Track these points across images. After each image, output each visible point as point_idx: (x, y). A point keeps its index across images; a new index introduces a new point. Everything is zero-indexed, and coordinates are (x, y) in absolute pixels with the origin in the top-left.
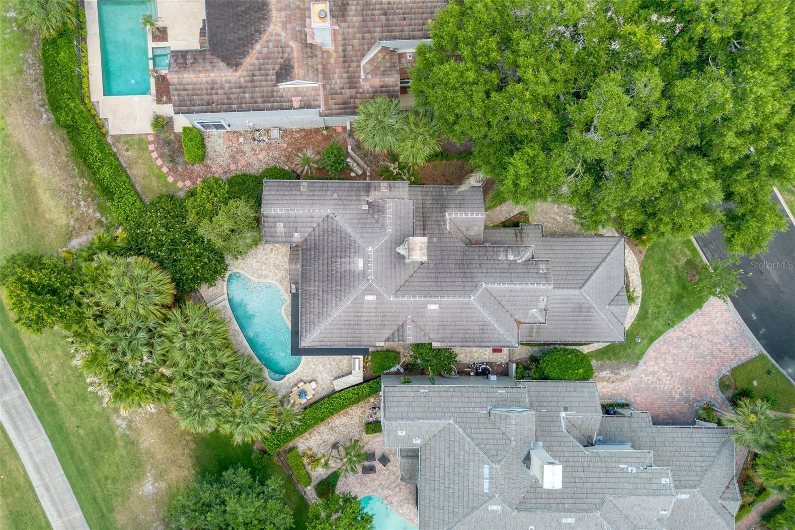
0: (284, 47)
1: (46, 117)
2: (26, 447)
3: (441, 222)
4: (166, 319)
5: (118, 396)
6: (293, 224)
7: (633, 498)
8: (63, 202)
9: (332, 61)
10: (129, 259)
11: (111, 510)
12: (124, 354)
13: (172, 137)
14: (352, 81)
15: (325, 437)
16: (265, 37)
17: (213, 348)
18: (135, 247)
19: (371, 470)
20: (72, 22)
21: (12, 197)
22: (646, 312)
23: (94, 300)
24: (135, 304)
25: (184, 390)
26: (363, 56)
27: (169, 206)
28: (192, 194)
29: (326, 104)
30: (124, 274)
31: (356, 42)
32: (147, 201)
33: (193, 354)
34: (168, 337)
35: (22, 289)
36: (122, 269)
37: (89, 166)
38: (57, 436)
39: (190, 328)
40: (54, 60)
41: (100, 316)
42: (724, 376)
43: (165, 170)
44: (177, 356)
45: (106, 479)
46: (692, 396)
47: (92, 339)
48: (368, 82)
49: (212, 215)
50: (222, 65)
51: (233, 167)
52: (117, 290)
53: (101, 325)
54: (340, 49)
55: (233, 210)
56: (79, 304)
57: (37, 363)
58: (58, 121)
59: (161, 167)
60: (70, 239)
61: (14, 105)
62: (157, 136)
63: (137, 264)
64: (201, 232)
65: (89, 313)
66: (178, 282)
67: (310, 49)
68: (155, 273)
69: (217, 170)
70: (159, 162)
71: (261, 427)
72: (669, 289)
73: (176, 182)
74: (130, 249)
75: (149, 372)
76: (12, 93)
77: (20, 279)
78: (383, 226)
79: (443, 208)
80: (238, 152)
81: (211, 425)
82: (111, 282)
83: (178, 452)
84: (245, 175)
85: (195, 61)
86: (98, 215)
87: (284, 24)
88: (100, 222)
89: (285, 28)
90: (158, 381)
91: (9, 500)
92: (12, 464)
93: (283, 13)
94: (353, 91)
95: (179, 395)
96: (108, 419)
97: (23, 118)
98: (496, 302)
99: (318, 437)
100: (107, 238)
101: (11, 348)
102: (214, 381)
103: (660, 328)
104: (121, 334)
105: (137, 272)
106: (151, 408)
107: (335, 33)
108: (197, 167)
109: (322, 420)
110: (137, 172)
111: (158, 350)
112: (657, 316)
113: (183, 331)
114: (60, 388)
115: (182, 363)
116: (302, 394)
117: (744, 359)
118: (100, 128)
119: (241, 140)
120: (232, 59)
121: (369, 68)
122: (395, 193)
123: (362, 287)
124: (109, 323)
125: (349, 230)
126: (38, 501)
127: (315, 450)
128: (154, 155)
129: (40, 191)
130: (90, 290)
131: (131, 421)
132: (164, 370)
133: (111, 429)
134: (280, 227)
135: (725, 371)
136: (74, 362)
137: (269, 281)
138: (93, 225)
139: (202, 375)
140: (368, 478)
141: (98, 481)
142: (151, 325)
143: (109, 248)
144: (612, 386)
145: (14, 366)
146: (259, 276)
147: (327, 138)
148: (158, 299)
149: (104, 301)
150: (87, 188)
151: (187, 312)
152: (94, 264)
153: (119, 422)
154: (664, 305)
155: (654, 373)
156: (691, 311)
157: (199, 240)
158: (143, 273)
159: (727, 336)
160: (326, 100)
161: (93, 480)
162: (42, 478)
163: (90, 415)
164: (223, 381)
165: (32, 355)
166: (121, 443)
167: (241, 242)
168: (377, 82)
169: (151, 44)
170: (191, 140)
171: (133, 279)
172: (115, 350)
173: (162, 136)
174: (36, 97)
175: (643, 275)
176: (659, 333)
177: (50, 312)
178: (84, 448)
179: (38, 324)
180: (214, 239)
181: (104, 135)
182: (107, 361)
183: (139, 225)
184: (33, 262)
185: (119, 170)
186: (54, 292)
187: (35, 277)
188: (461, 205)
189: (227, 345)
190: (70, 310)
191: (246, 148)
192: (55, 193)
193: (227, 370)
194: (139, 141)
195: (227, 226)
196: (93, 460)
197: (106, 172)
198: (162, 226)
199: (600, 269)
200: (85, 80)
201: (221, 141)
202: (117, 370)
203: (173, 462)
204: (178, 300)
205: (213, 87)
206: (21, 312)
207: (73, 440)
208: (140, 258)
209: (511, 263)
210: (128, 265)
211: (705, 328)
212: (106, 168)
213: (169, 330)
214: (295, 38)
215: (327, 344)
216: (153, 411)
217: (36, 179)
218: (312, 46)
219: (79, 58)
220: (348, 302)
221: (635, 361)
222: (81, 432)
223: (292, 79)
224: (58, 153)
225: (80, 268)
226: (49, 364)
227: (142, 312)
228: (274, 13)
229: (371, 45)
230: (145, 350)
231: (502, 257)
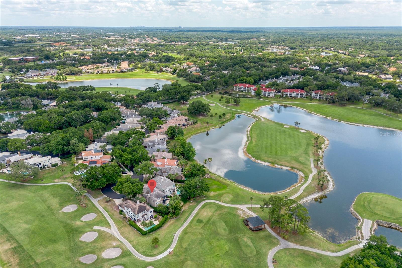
21: (173, 225)
181: (160, 223)
196: (192, 208)
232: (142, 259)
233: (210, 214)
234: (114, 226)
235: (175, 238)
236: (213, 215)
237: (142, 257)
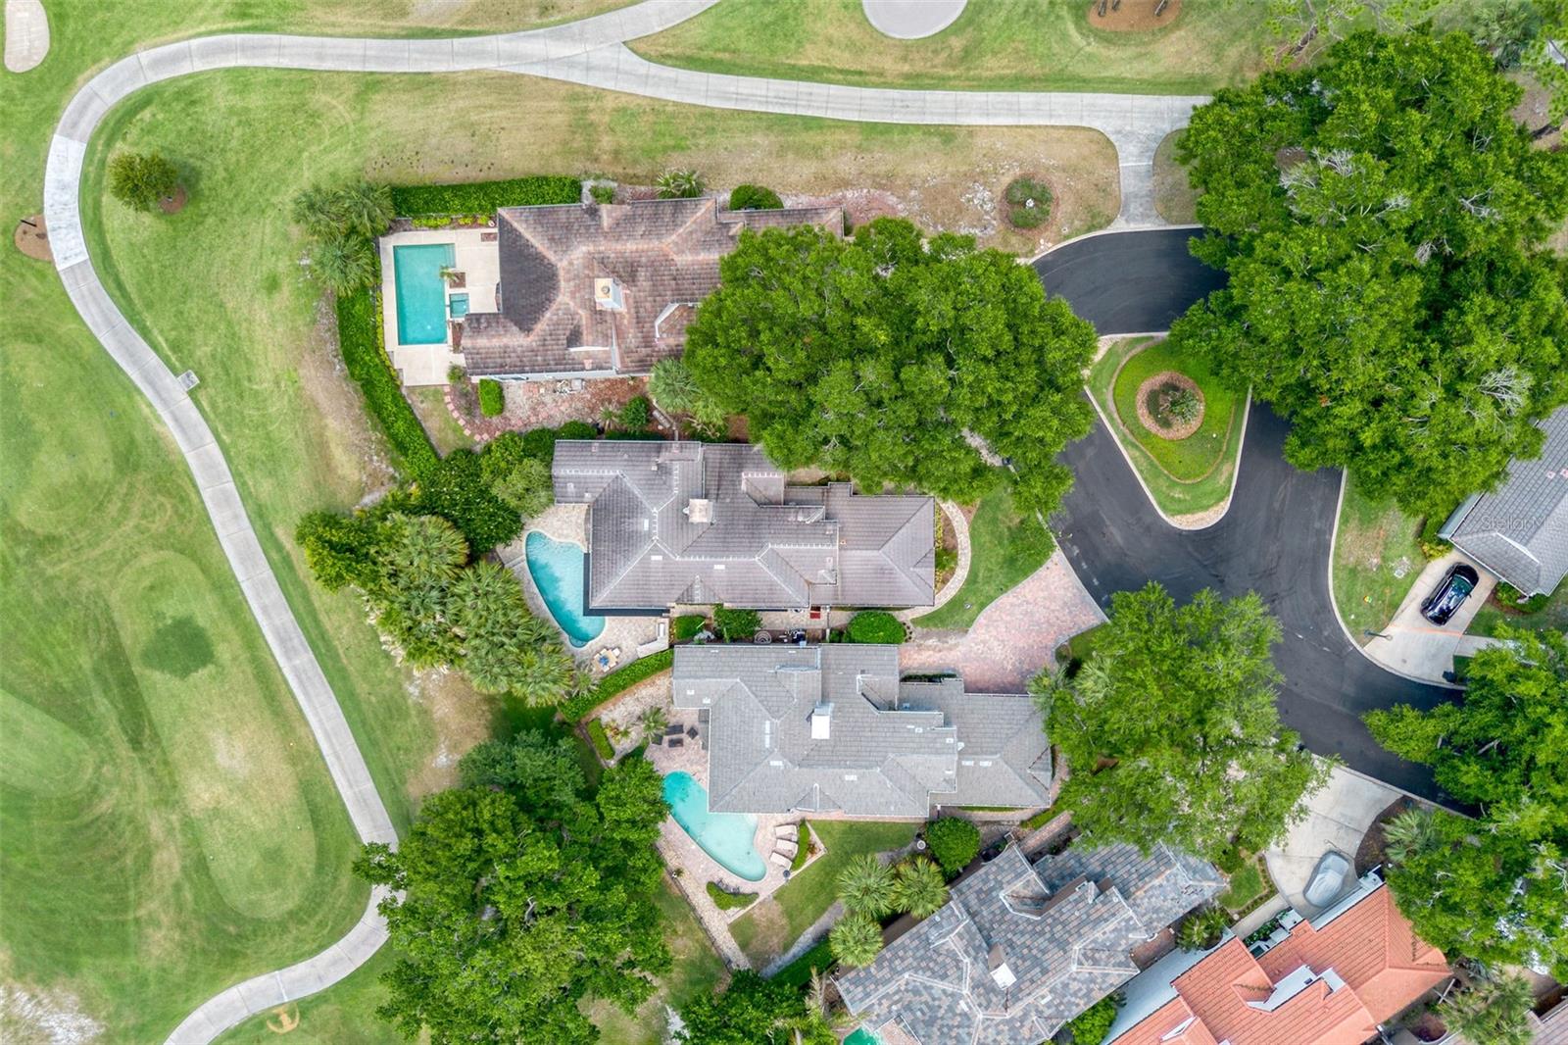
0: (573, 316)
1: (340, 367)
2: (317, 714)
3: (736, 482)
4: (459, 579)
5: (411, 655)
6: (583, 485)
7: (915, 756)
8: (355, 457)
9: (626, 322)
10: (423, 518)
11: (404, 782)
12: (417, 612)
13: (469, 388)
14: (647, 341)
15: (630, 708)
16: (554, 307)
17: (505, 607)
18: (429, 506)
19: (678, 743)
20: (369, 281)
21: (304, 452)
22: (976, 575)
23: (389, 559)
24: (429, 563)
25: (476, 649)
26: (656, 317)
27: (463, 464)
28: (488, 450)
29: (622, 362)
30: (418, 533)
31: (648, 305)
32: (444, 456)
33: (485, 613)
34: (459, 596)
35: (324, 548)
36: (417, 528)
37: (383, 421)
38: (348, 702)
39: (482, 588)
40: (349, 313)
41: (394, 575)
42: (1062, 646)
43: (461, 422)
44: (469, 615)
45: (399, 749)
46: (1026, 667)
47: (386, 598)
48: (664, 341)
49: (504, 474)
50: (515, 329)
51: (533, 419)
52: (411, 549)
53: (396, 584)
54: (633, 311)
55: (527, 470)
56: (375, 563)
57: (328, 626)
58: (352, 374)
59: (457, 420)
60: (362, 496)
61: (307, 357)
62: (453, 388)
63: (431, 523)
64: (494, 491)
65: (383, 571)
66: (471, 542)
67: (598, 315)
68: (448, 533)
69: (516, 424)
70: (456, 414)
71: (554, 688)
72: (1002, 552)
73: (473, 435)
74: (424, 508)
75: (442, 632)
76: (305, 344)
77: (319, 538)
78: (670, 488)
79: (740, 467)
80: (538, 404)
81: (503, 686)
82: (405, 541)
83: (473, 722)
84: (543, 430)
85: (489, 325)
86: (391, 470)
87: (573, 295)
88: (393, 478)
89: (573, 297)
90: (451, 640)
91: (299, 768)
92: (301, 731)
93: (572, 283)
94: (649, 350)
95: (471, 655)
96: (400, 687)
97: (316, 369)
98: (782, 563)
99: (622, 708)
100: (400, 496)
101: (301, 609)
102: (505, 640)
103: (992, 593)
104: (414, 593)
105: (431, 531)
106: (444, 669)
107: (627, 297)
108: (495, 420)
109: (624, 688)
110: (433, 426)
111: (451, 609)
112: (988, 581)
113: (475, 590)
114: (351, 653)
115: (474, 622)
116: (605, 660)
117: (1084, 628)
118: (394, 380)
119: (542, 390)
120: (525, 323)
121: (665, 327)
122: (686, 454)
123: (648, 547)
124: (402, 583)
125: (637, 492)
126: (328, 770)
127: (619, 722)
128: (451, 407)
129: (332, 446)
130: (385, 549)
131: (423, 689)
132: (456, 630)
133: (404, 697)
134: (571, 487)
135: (1063, 640)
136: (368, 621)
137: (570, 540)
138: (386, 481)
139: (493, 634)
140: (676, 751)
141: (390, 751)
142: (444, 583)
143: (402, 506)
144: (938, 655)
145: (304, 629)
146: (560, 536)
147: (633, 389)
148: (450, 559)
149: (399, 560)
150: (380, 442)
151: (480, 572)
152: (388, 524)
153: (411, 689)
154: (996, 568)
155: (984, 642)
156: (1026, 575)
157: (493, 500)
158: (436, 532)
159: (1065, 603)
160: (622, 358)
161: (385, 750)
162: (332, 745)
163: (381, 682)
164: (514, 640)
165: (323, 618)
166: (413, 713)
167: (536, 501)
168: (672, 341)
169: (448, 291)
170: (488, 393)
171: (426, 539)
172: (409, 609)
173: (460, 386)
174: (330, 347)
175: (972, 537)
176: (991, 599)
177: (348, 568)
178: (376, 715)
179: (335, 581)
180: (508, 499)
181: (398, 387)
182: (401, 617)
183: (433, 483)
184: (330, 520)
185: (415, 423)
186: (352, 550)
187: (336, 536)
188: (758, 466)
189: (521, 604)
190: (366, 568)
191: (548, 399)
192: (349, 448)
193: (519, 630)
194: (435, 392)
195: (520, 486)
196: (384, 727)
197: (400, 426)
198: (456, 485)
199: (903, 530)
200: (379, 330)
201: (521, 392)
202: (410, 628)
203: (468, 733)
204: (472, 560)
205: (505, 351)
206: (323, 569)
207: (365, 706)
208: (434, 518)
209: (799, 524)
210: (422, 524)
211: (1041, 594)
212: (400, 423)
213: (461, 588)
214: (583, 306)
215: (618, 605)
216: (446, 672)
217: (328, 434)
218: (601, 312)
219: (374, 309)
220: (635, 562)
221: (964, 629)
222: (373, 699)
223: (581, 345)
224: (351, 406)
225: (376, 528)
226: (340, 627)
227: (434, 571)
228: (562, 284)
229: (663, 307)
230: (437, 608)
231: (791, 518)
232: (145, 56)
233: (201, 793)
234: (645, 79)
235: (152, 358)
236: (168, 794)
237: (157, 63)
